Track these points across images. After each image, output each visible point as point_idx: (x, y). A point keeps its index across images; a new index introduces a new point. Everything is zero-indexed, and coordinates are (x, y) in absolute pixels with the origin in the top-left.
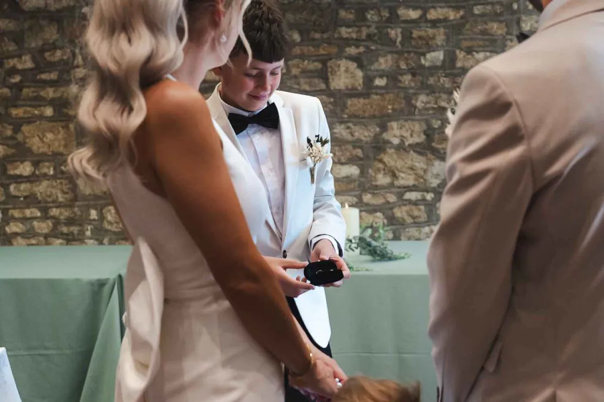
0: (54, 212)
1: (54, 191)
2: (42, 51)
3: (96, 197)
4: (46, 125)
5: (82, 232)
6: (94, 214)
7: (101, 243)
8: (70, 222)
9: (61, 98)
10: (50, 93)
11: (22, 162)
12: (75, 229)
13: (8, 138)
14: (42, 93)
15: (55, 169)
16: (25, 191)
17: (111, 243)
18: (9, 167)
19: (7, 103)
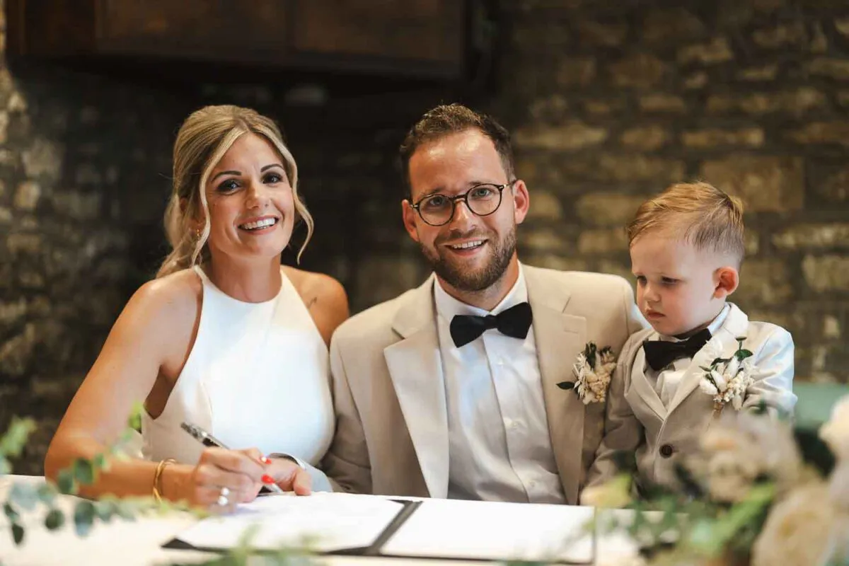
2: (750, 28)
4: (749, 161)
5: (807, 360)
6: (832, 326)
7: (843, 380)
9: (779, 113)
10: (761, 103)
14: (746, 105)
19: (678, 123)
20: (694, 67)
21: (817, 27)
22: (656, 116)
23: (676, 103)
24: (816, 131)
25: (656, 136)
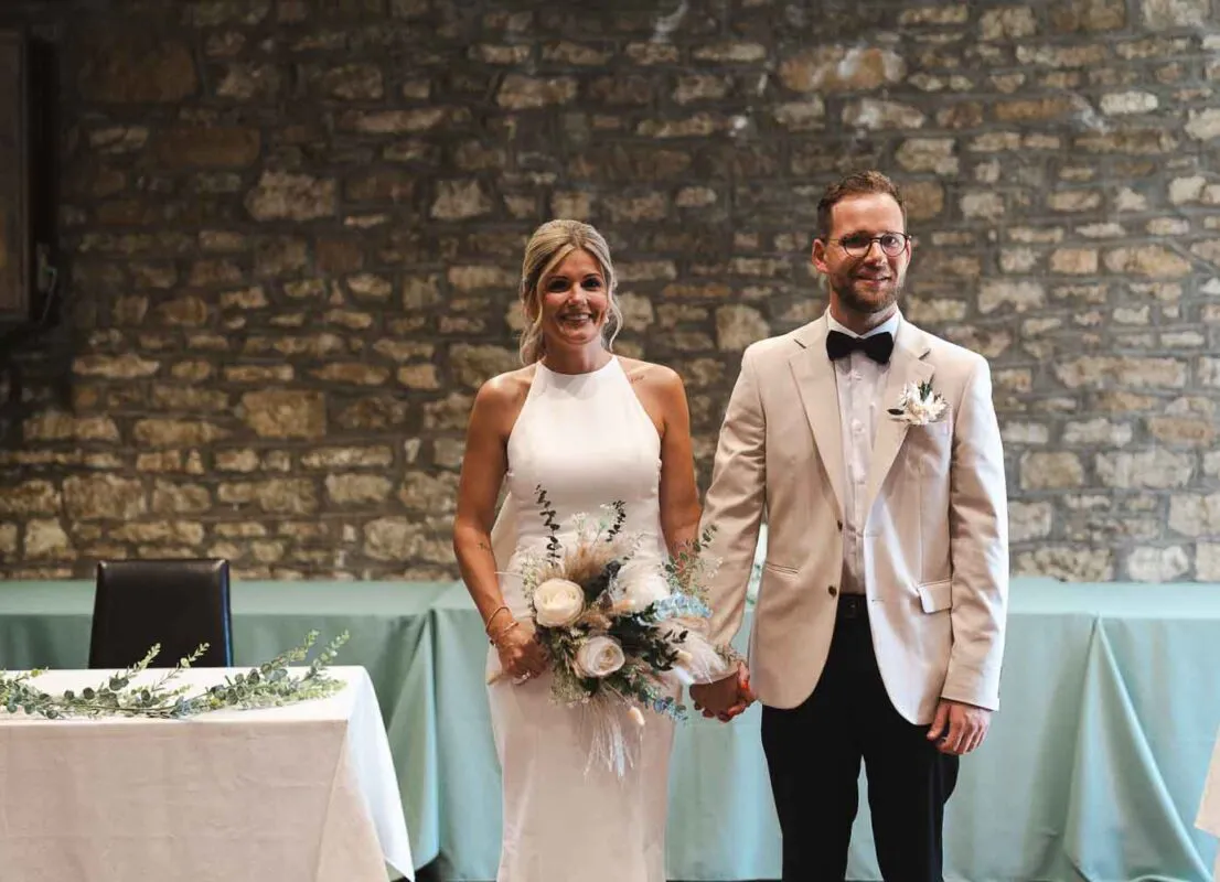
0: (288, 528)
1: (288, 496)
2: (279, 281)
3: (353, 507)
4: (281, 393)
5: (330, 561)
6: (349, 533)
7: (359, 577)
8: (311, 544)
9: (305, 354)
10: (290, 345)
11: (240, 449)
12: (319, 556)
13: (217, 413)
14: (278, 346)
15: (292, 462)
16: (242, 494)
17: (376, 577)
18: (219, 457)
19: (222, 359)
20: (235, 311)
21: (335, 284)
22: (203, 352)
23: (221, 341)
24: (335, 371)
25: (204, 370)
